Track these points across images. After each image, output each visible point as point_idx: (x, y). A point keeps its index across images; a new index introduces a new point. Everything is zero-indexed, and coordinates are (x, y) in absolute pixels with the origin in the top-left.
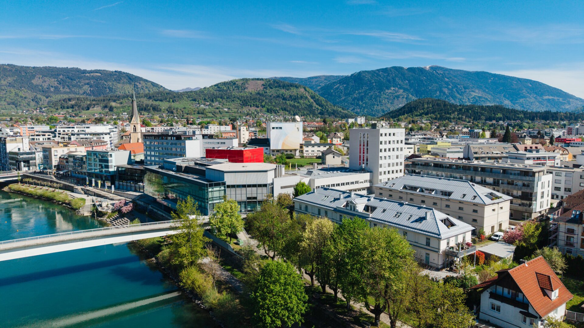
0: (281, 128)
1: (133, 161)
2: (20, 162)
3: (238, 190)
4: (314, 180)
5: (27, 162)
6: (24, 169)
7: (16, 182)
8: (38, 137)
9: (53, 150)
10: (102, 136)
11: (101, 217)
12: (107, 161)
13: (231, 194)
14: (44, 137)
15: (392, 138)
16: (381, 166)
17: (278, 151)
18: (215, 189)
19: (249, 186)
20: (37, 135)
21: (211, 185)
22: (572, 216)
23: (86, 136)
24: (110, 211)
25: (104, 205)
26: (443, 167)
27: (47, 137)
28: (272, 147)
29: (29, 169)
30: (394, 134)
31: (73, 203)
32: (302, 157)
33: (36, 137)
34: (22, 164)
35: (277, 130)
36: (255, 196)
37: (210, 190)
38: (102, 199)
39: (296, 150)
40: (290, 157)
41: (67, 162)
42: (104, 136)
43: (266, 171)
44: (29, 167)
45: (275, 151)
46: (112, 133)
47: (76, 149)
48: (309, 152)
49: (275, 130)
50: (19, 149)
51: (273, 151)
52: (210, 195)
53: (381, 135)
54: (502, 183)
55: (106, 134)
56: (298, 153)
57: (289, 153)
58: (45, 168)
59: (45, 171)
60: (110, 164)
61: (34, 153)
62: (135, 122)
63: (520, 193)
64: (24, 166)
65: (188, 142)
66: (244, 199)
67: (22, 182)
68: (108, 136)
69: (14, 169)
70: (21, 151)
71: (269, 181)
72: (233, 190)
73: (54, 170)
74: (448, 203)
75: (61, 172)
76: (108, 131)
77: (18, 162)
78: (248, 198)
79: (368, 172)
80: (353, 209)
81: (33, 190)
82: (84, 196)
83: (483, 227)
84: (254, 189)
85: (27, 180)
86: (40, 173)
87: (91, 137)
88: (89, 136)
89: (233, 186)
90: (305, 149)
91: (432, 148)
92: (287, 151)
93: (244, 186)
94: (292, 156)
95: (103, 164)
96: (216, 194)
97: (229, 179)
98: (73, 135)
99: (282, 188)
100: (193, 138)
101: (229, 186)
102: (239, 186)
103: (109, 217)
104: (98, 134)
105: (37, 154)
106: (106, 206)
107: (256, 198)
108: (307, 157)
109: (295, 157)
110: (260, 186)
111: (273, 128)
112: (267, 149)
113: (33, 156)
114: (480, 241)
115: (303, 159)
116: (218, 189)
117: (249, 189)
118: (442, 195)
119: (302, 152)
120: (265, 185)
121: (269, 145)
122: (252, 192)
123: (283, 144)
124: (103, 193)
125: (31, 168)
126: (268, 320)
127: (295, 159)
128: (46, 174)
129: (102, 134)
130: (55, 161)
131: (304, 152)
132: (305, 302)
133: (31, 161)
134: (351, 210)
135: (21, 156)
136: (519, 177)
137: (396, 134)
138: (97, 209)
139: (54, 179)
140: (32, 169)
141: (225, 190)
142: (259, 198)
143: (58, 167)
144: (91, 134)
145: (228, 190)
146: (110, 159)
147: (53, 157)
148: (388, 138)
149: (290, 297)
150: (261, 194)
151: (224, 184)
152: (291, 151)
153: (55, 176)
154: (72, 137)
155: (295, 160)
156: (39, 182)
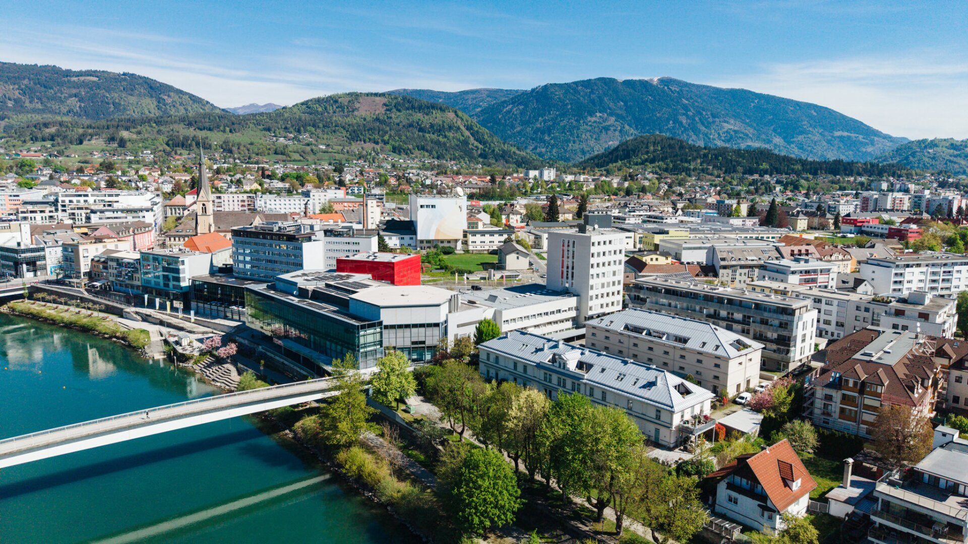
0: (433, 206)
2: (22, 264)
3: (400, 332)
4: (501, 312)
5: (32, 264)
6: (29, 276)
7: (21, 297)
8: (33, 215)
10: (141, 214)
11: (183, 362)
12: (177, 271)
13: (390, 338)
14: (43, 214)
15: (607, 248)
16: (592, 288)
17: (428, 242)
18: (369, 332)
19: (415, 326)
20: (32, 212)
21: (363, 327)
22: (831, 380)
23: (115, 215)
24: (196, 353)
25: (185, 342)
26: (677, 295)
27: (47, 214)
28: (421, 236)
29: (35, 275)
30: (610, 242)
31: (131, 337)
32: (467, 251)
33: (29, 215)
34: (24, 266)
35: (428, 209)
36: (422, 339)
37: (362, 333)
38: (181, 333)
39: (456, 241)
40: (448, 252)
41: (105, 268)
42: (145, 213)
43: (438, 305)
44: (35, 271)
45: (425, 242)
46: (155, 208)
47: (116, 246)
48: (477, 243)
49: (425, 209)
50: (19, 244)
51: (422, 242)
52: (362, 341)
53: (593, 244)
54: (753, 322)
55: (147, 211)
56: (459, 246)
57: (446, 245)
58: (66, 276)
59: (67, 280)
60: (181, 275)
61: (43, 249)
62: (205, 199)
63: (775, 336)
64: (28, 271)
65: (306, 246)
66: (408, 344)
67: (30, 297)
68: (151, 214)
69: (11, 275)
70: (23, 247)
71: (442, 319)
72: (393, 331)
73: (85, 280)
74: (683, 353)
75: (97, 284)
76: (148, 205)
77: (17, 264)
78: (413, 343)
79: (574, 295)
80: (562, 367)
81: (52, 312)
82: (145, 326)
83: (726, 386)
84: (422, 330)
85: (40, 295)
86: (58, 282)
87: (124, 215)
88: (120, 214)
89: (393, 327)
90: (471, 238)
91: (661, 241)
92: (442, 242)
93: (407, 326)
94: (451, 251)
95: (171, 275)
96: (370, 339)
97: (387, 318)
98: (93, 212)
99: (458, 326)
101: (386, 327)
102: (400, 326)
103: (195, 363)
104: (135, 211)
105: (47, 250)
106: (190, 344)
107: (424, 342)
108: (474, 252)
109: (456, 252)
110: (429, 325)
111: (422, 206)
112: (411, 238)
113: (42, 253)
114: (722, 405)
115: (468, 255)
116: (372, 331)
117: (414, 330)
118: (676, 340)
119: (465, 243)
120: (437, 325)
121: (414, 232)
122: (418, 334)
123: (438, 231)
124: (174, 321)
125: (39, 273)
127: (456, 254)
128: (70, 284)
129: (141, 210)
130: (85, 266)
131: (470, 243)
132: (517, 498)
133: (38, 263)
134: (560, 367)
135: (23, 255)
136: (775, 316)
137: (613, 242)
138: (175, 350)
139: (86, 295)
140: (41, 277)
141: (381, 333)
142: (429, 343)
143: (90, 275)
144: (122, 211)
145: (385, 332)
146: (181, 267)
147: (82, 260)
148: (602, 248)
149: (501, 493)
150: (432, 337)
151: (380, 323)
152: (449, 242)
153: (86, 290)
154: (92, 215)
155: (456, 256)
156: (52, 297)
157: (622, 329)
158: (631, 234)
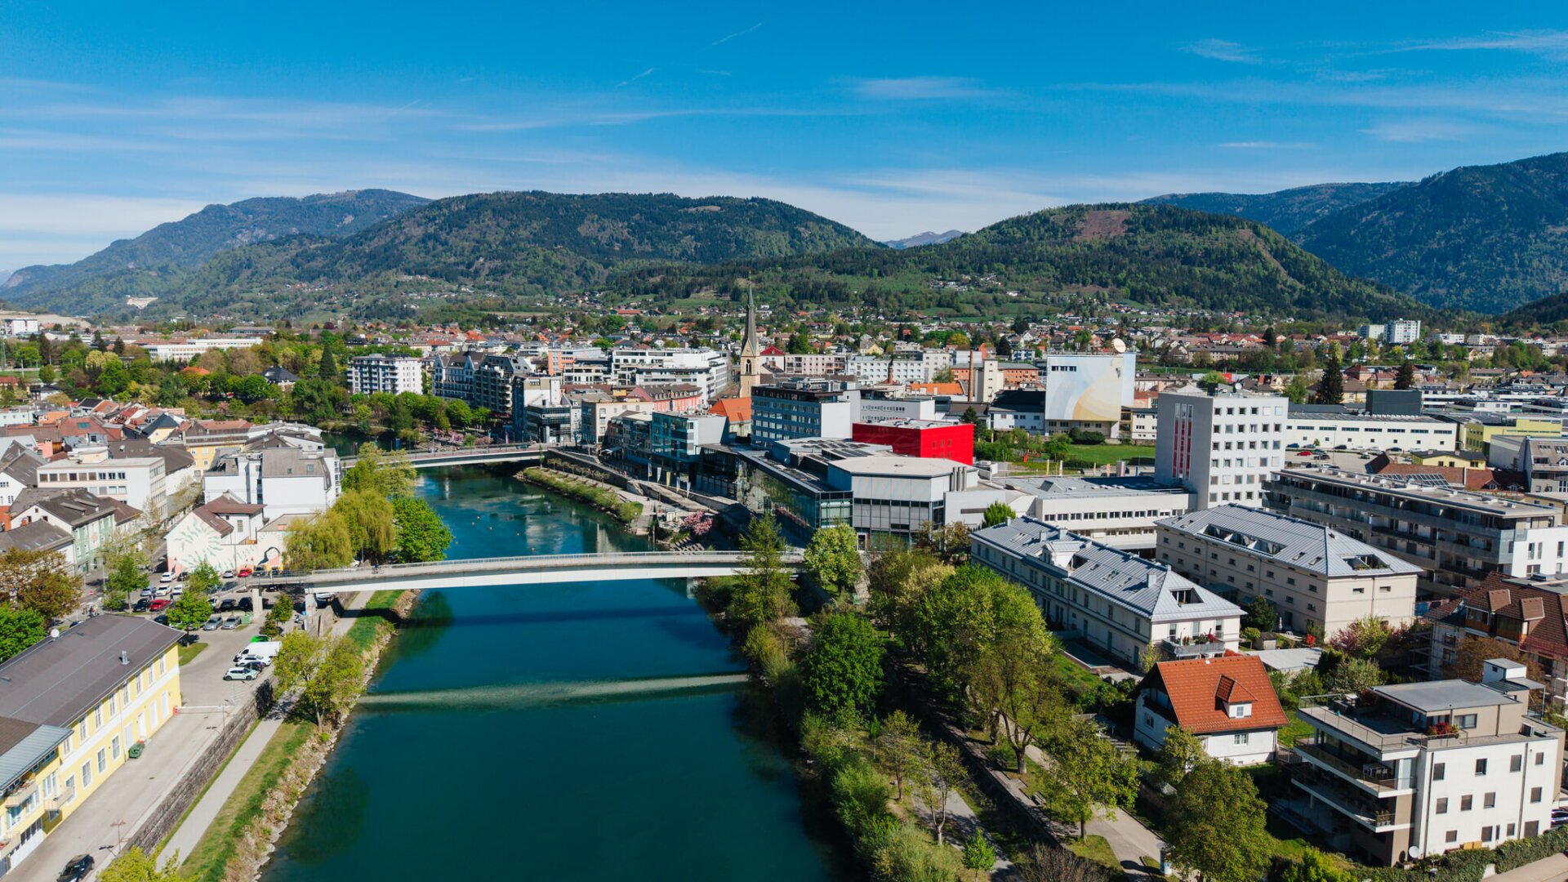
0: (1073, 368)
1: (731, 436)
2: (545, 426)
3: (876, 510)
4: (1041, 501)
5: (555, 426)
6: (551, 440)
7: (535, 463)
8: (577, 375)
9: (598, 407)
10: (692, 376)
11: (662, 539)
12: (684, 436)
13: (862, 516)
14: (589, 375)
15: (1248, 419)
16: (1215, 480)
17: (1064, 423)
18: (832, 504)
19: (896, 503)
20: (577, 371)
21: (825, 497)
23: (664, 376)
24: (676, 530)
25: (670, 517)
27: (593, 374)
28: (1049, 414)
29: (558, 441)
30: (1254, 411)
31: (622, 510)
32: (1126, 441)
33: (574, 374)
34: (548, 429)
35: (1064, 372)
36: (906, 522)
37: (824, 504)
38: (670, 507)
39: (1110, 424)
40: (1094, 440)
41: (621, 432)
42: (697, 376)
43: (928, 478)
44: (558, 436)
45: (1058, 424)
46: (713, 370)
47: (638, 407)
48: (1146, 430)
49: (1059, 373)
50: (544, 402)
51: (1053, 423)
52: (824, 514)
53: (1218, 411)
54: (1440, 539)
55: (700, 371)
56: (1115, 431)
57: (1092, 429)
58: (583, 442)
59: (585, 446)
60: (689, 441)
61: (567, 410)
62: (750, 354)
63: (1479, 564)
64: (551, 435)
65: (826, 408)
66: (886, 525)
67: (545, 464)
68: (704, 376)
69: (534, 439)
70: (548, 406)
71: (936, 496)
72: (866, 507)
73: (598, 446)
75: (610, 451)
76: (706, 365)
77: (541, 425)
78: (894, 526)
79: (1186, 491)
81: (561, 480)
82: (642, 500)
84: (905, 509)
85: (554, 461)
86: (575, 449)
87: (673, 377)
88: (668, 376)
89: (866, 501)
90: (1136, 421)
91: (1493, 437)
92: (1087, 424)
93: (886, 503)
94: (1097, 438)
95: (679, 441)
96: (834, 513)
97: (859, 488)
98: (640, 372)
99: (963, 511)
100: (839, 398)
101: (858, 501)
102: (876, 502)
103: (674, 541)
104: (687, 372)
105: (572, 411)
106: (674, 518)
107: (907, 527)
108: (1139, 443)
109: (1107, 441)
110: (915, 504)
111: (1054, 368)
112: (1037, 418)
113: (567, 415)
115: (1126, 447)
116: (838, 504)
117: (894, 509)
119: (1125, 428)
120: (925, 505)
121: (1042, 410)
122: (901, 515)
123: (1078, 407)
124: (673, 496)
125: (562, 439)
126: (820, 693)
127: (1106, 444)
128: (585, 451)
129: (693, 371)
130: (600, 431)
131: (1134, 429)
132: (877, 678)
133: (562, 426)
134: (1045, 561)
135: (547, 416)
137: (1260, 411)
138: (657, 525)
139: (598, 463)
140: (566, 441)
141: (851, 507)
142: (914, 527)
143: (606, 441)
144: (671, 371)
145: (857, 508)
146: (689, 431)
147: (598, 421)
148: (1236, 420)
149: (853, 667)
150: (918, 520)
151: (850, 495)
152: (1099, 424)
153: (600, 458)
154: (637, 376)
155: (1104, 448)
156: (573, 467)
157: (1202, 531)
158: (1453, 427)
